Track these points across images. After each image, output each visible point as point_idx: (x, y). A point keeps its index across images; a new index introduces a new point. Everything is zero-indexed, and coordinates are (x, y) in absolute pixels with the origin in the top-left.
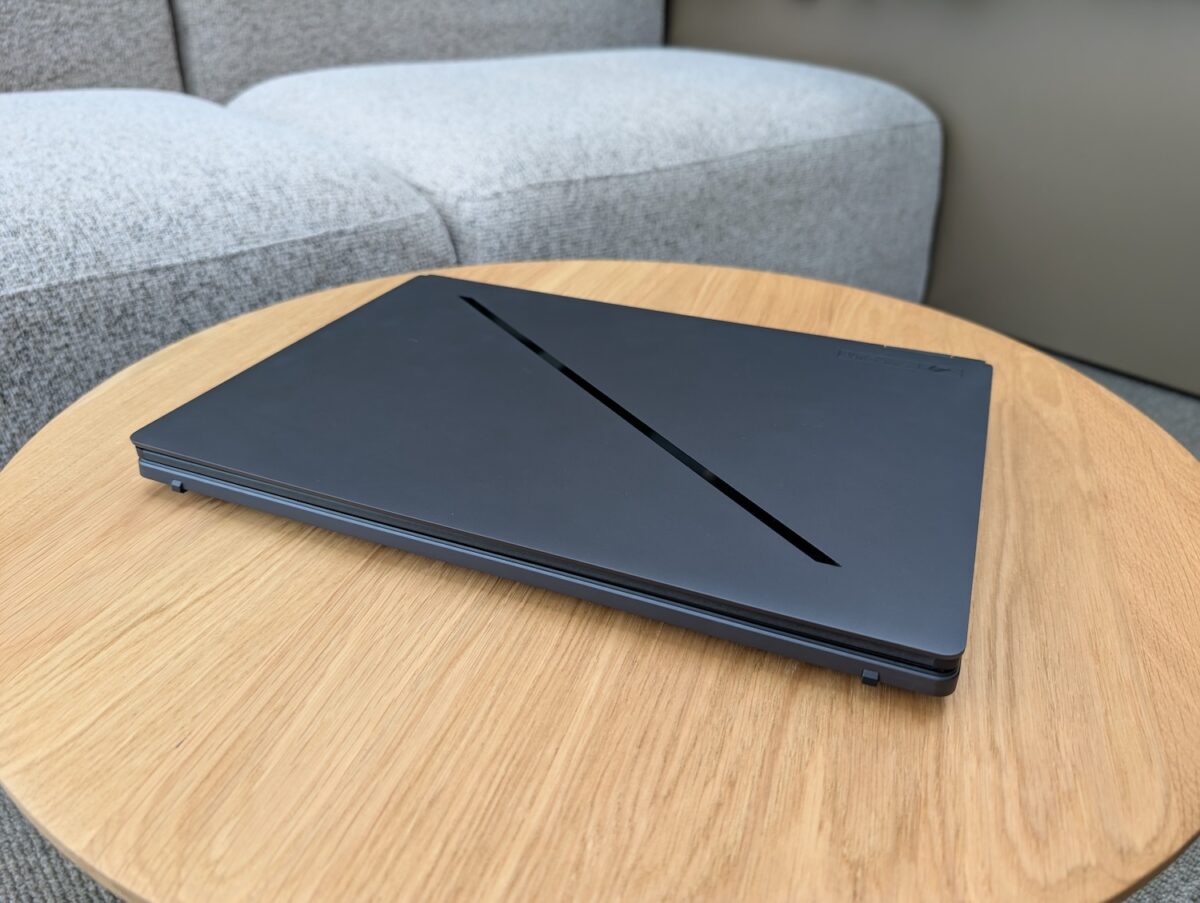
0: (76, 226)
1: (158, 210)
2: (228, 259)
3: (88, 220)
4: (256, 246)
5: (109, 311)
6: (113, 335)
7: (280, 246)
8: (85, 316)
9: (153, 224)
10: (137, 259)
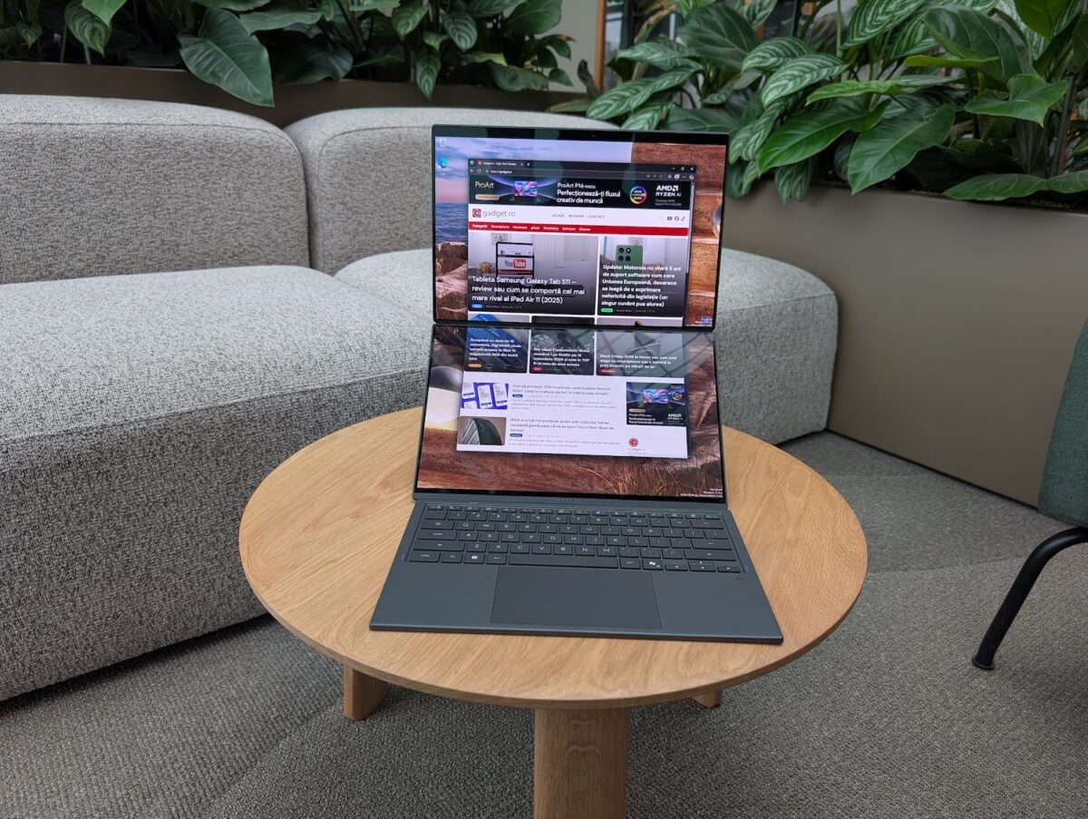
0: (266, 366)
1: (310, 357)
2: (346, 386)
3: (272, 362)
4: (362, 378)
5: (278, 414)
6: (278, 428)
7: (377, 379)
8: (265, 417)
9: (308, 365)
10: (297, 385)
